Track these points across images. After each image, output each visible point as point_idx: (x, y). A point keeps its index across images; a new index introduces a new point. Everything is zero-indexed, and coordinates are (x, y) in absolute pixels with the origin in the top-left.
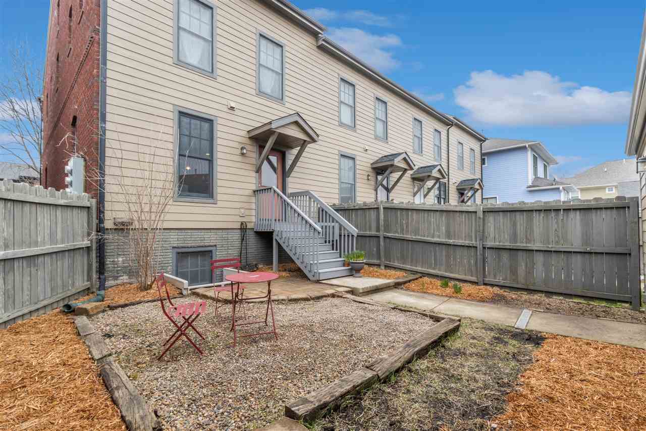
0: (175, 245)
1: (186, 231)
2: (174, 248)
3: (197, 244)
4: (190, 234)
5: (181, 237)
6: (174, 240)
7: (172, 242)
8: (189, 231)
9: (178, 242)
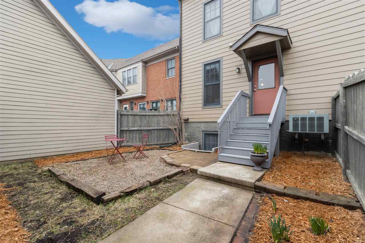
0: (203, 130)
1: (208, 123)
2: (203, 131)
3: (213, 130)
4: (209, 124)
5: (206, 126)
6: (203, 127)
7: (202, 128)
8: (209, 123)
9: (205, 128)
